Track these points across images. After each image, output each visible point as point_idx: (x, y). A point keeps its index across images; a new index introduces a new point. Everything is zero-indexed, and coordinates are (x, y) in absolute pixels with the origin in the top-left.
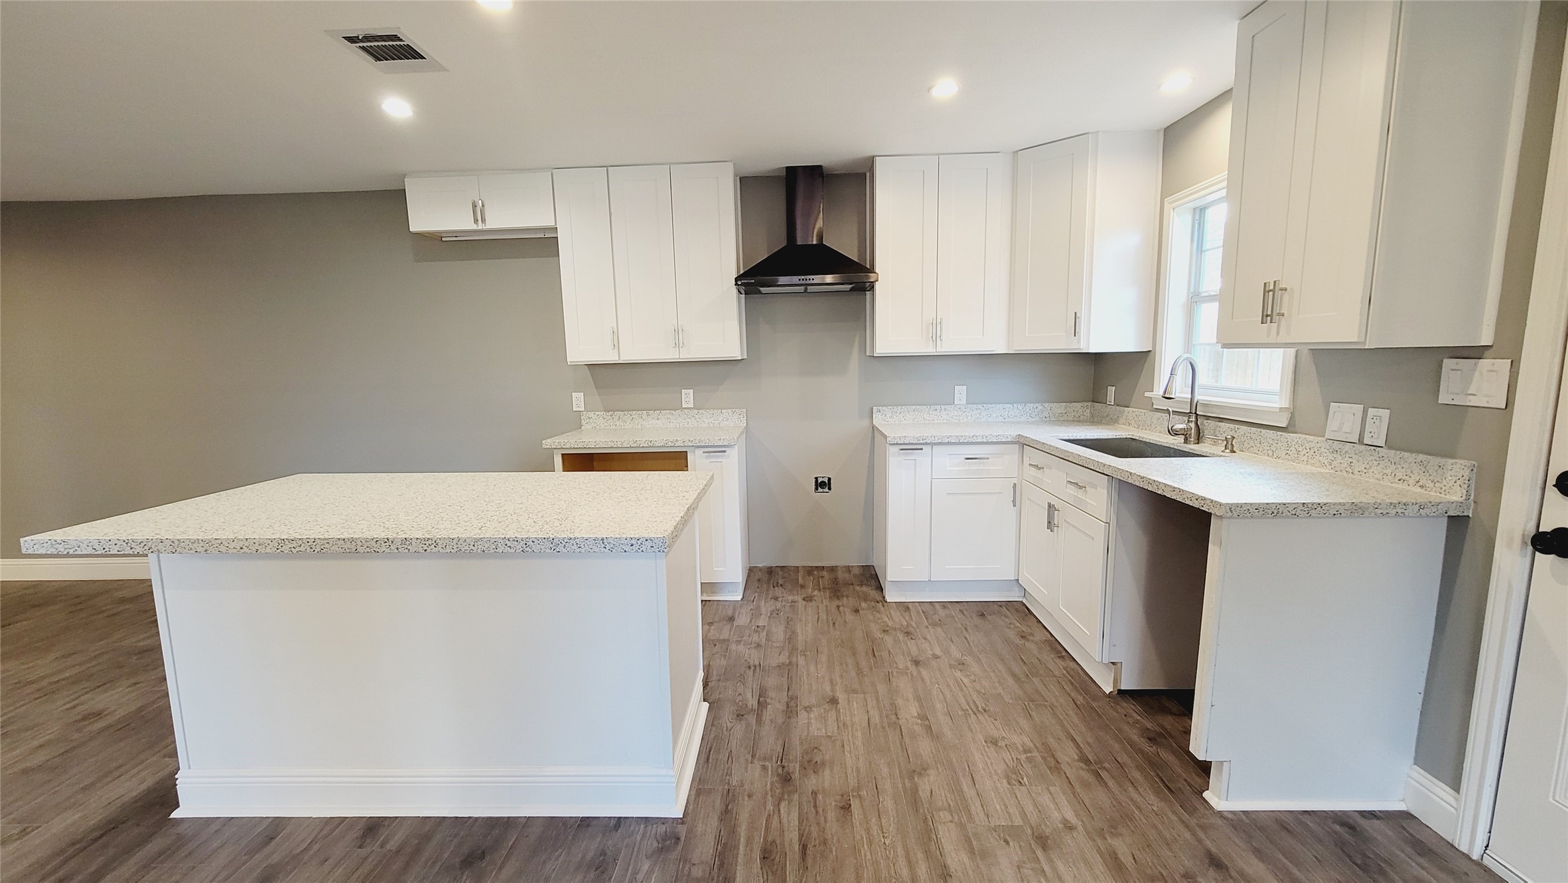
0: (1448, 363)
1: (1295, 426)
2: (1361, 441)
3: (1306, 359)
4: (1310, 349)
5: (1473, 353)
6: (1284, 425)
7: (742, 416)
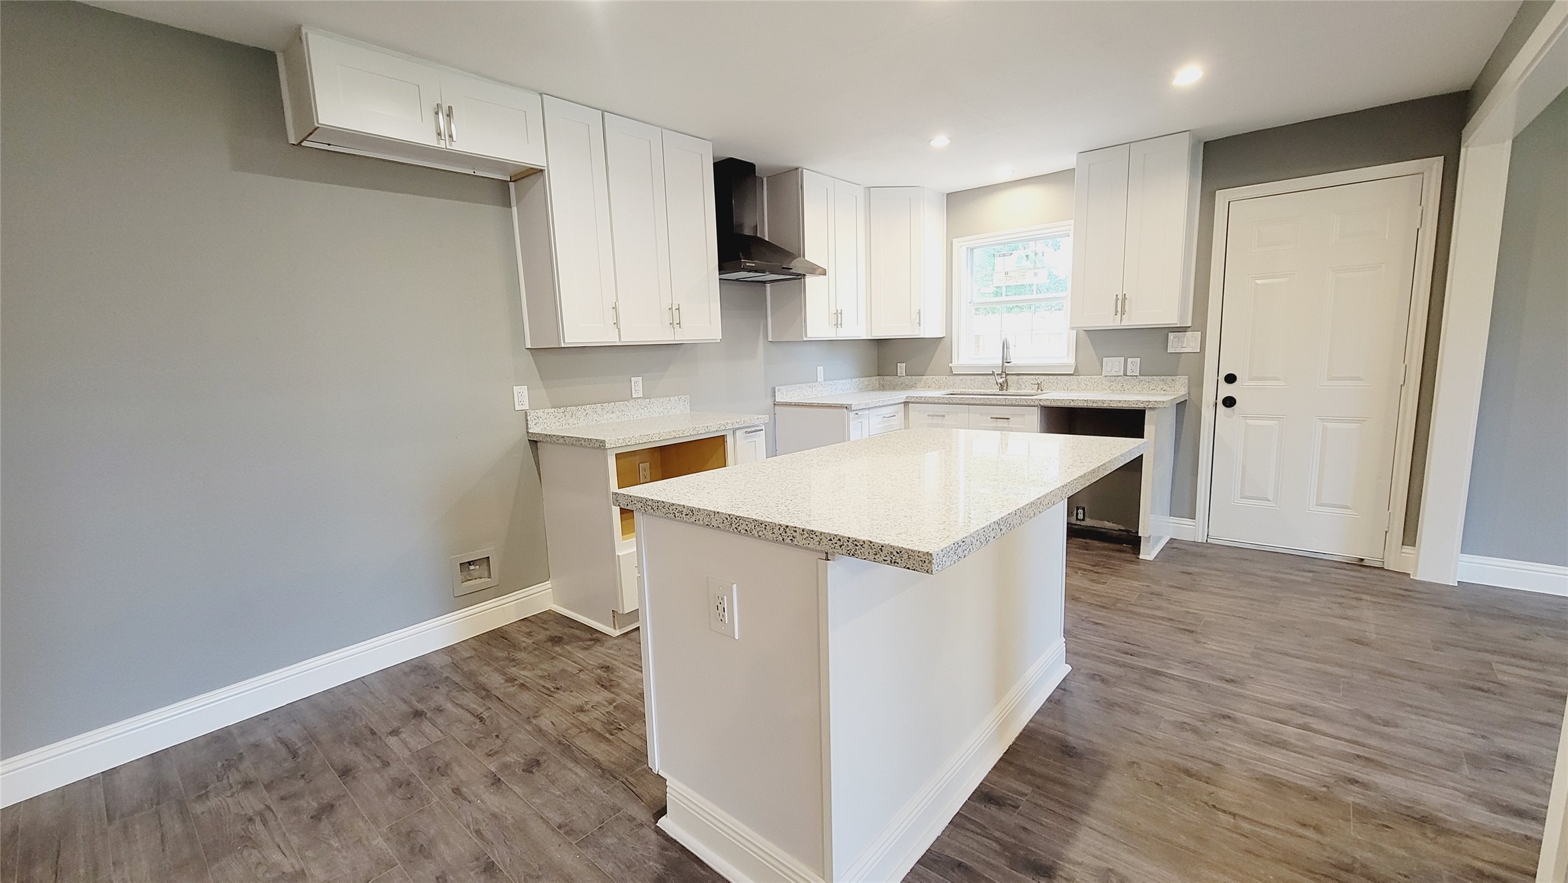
0: (1171, 336)
1: (1078, 372)
2: (1125, 375)
3: (1083, 335)
4: (1085, 331)
5: (1182, 329)
6: (1072, 373)
7: (686, 403)
